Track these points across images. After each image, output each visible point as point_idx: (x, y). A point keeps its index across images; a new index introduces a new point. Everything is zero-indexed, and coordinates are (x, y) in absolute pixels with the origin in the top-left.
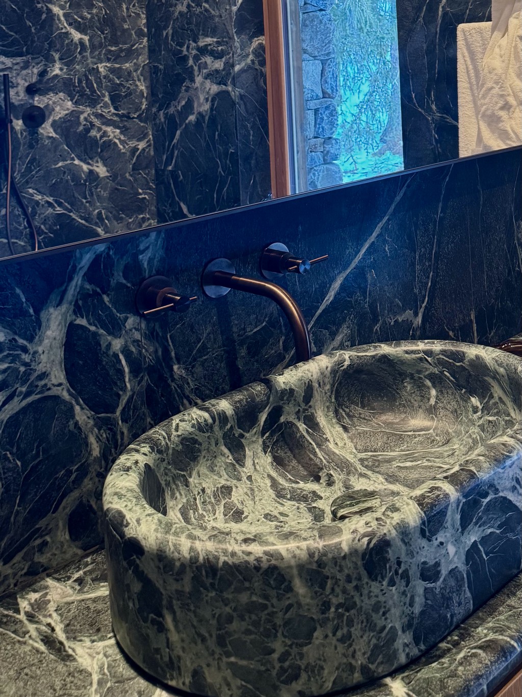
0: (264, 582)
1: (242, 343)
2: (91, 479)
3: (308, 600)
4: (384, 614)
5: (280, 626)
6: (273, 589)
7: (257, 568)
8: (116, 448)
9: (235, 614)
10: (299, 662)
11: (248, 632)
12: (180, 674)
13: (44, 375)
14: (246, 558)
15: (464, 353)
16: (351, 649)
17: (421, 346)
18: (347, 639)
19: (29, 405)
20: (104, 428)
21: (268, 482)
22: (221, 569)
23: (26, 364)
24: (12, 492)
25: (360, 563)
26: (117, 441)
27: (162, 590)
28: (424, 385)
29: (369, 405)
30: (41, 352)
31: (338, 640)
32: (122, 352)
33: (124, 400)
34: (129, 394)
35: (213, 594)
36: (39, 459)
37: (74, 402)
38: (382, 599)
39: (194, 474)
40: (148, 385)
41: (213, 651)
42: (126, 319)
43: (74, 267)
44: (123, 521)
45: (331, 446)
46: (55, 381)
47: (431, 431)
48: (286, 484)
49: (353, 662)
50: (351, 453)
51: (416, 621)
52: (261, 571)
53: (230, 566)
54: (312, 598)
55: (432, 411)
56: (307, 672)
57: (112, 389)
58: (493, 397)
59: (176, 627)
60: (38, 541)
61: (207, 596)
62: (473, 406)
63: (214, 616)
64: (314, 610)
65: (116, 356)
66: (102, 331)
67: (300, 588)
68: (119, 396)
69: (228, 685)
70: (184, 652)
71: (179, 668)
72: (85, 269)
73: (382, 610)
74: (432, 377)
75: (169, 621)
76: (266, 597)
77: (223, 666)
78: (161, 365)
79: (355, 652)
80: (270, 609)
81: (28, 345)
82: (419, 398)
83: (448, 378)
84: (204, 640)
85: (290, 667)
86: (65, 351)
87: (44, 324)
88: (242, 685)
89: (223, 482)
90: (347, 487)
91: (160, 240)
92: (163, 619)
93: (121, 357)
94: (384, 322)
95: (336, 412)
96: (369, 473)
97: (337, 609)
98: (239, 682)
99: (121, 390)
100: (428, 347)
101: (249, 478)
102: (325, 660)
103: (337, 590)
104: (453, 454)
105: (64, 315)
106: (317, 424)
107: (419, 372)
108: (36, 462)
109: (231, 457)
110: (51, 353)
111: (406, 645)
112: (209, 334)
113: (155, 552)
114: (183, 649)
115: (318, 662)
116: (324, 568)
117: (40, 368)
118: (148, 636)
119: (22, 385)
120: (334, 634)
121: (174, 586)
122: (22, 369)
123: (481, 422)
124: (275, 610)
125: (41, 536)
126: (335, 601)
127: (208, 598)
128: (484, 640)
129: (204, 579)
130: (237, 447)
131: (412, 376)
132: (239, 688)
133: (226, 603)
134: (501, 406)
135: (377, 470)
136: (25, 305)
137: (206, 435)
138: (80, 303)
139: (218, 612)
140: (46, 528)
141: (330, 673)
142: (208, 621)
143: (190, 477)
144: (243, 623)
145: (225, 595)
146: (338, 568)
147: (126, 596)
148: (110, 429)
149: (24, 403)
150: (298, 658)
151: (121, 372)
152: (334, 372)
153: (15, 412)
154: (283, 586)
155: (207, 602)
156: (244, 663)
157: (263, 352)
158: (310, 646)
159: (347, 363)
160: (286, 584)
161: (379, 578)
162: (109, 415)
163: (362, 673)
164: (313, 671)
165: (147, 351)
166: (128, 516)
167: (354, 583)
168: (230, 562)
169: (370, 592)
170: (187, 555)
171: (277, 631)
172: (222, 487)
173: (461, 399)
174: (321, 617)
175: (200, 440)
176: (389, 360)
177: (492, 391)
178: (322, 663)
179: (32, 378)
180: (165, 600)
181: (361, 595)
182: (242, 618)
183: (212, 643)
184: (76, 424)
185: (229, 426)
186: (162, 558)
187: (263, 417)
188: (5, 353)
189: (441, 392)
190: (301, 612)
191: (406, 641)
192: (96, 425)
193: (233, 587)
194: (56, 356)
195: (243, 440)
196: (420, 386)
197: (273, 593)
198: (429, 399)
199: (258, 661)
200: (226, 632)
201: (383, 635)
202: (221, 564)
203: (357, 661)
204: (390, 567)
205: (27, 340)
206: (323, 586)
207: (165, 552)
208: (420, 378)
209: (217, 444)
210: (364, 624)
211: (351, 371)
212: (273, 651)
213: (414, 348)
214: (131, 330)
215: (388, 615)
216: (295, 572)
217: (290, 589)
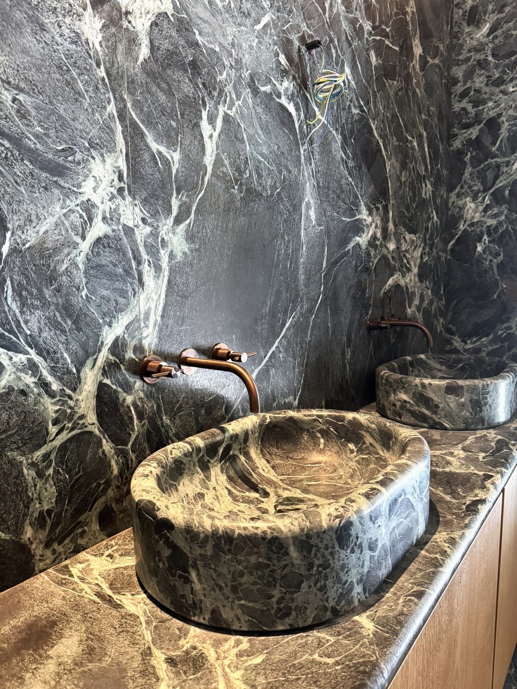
0: (268, 548)
1: (202, 407)
2: (112, 490)
3: (298, 562)
4: (347, 572)
5: (278, 579)
6: (275, 553)
7: (264, 539)
8: (128, 470)
9: (246, 571)
10: (291, 605)
11: (255, 583)
12: (201, 613)
13: (82, 417)
14: (255, 531)
15: (344, 417)
16: (326, 596)
17: (315, 412)
18: (323, 589)
19: (74, 437)
20: (121, 455)
21: (226, 492)
22: (236, 539)
23: (71, 408)
24: (63, 496)
25: (334, 537)
26: (128, 464)
27: (188, 554)
28: (316, 437)
29: (281, 448)
30: (81, 400)
31: (317, 589)
32: (132, 405)
33: (133, 437)
34: (136, 433)
35: (230, 557)
36: (80, 475)
37: (102, 437)
38: (346, 562)
39: (181, 483)
40: (148, 429)
41: (228, 596)
42: (135, 382)
43: (102, 343)
44: (154, 507)
45: (261, 471)
46: (90, 421)
47: (323, 464)
48: (238, 493)
49: (327, 605)
50: (274, 476)
51: (364, 578)
52: (266, 541)
53: (243, 536)
54: (302, 560)
55: (321, 451)
56: (296, 611)
57: (126, 430)
58: (365, 443)
59: (199, 580)
60: (80, 530)
61: (224, 558)
62: (350, 449)
63: (229, 572)
64: (302, 568)
65: (129, 407)
66: (119, 389)
67: (293, 552)
68: (130, 435)
69: (239, 619)
70: (205, 597)
71: (201, 608)
72: (109, 345)
73: (346, 569)
74: (321, 431)
75: (194, 575)
76: (269, 559)
77: (235, 607)
78: (156, 416)
79: (328, 598)
80: (272, 567)
81: (72, 394)
82: (313, 444)
83: (333, 432)
84: (221, 588)
85: (284, 607)
86: (96, 401)
87: (83, 381)
88: (249, 619)
89: (199, 491)
90: (279, 496)
91: (155, 331)
92: (189, 575)
93: (132, 408)
94: (279, 402)
95: (262, 451)
96: (290, 488)
97: (318, 568)
98: (247, 618)
99: (132, 430)
100: (319, 413)
101: (214, 488)
102: (308, 603)
103: (319, 555)
104: (341, 478)
105: (96, 375)
106: (251, 458)
107: (313, 428)
108: (78, 476)
109: (202, 475)
110: (88, 401)
111: (359, 594)
112: (184, 398)
113: (184, 527)
114: (205, 595)
115: (304, 604)
116: (311, 539)
117: (81, 411)
118: (175, 586)
119: (69, 422)
120: (315, 586)
121: (198, 551)
122: (69, 411)
123: (357, 459)
124: (275, 568)
125: (82, 527)
126: (317, 562)
127: (226, 560)
128: (412, 591)
129: (223, 546)
130: (205, 468)
131: (308, 431)
132: (246, 622)
133: (239, 562)
134: (371, 449)
135: (294, 486)
136: (70, 366)
137: (189, 459)
138: (106, 368)
139: (232, 569)
140: (85, 522)
141: (311, 612)
142: (224, 576)
143: (179, 486)
144: (252, 577)
145: (239, 557)
146: (320, 540)
147: (157, 559)
148: (125, 457)
149: (70, 435)
150: (290, 602)
151: (131, 418)
152: (260, 425)
153: (64, 440)
154: (282, 552)
155: (224, 562)
156: (251, 604)
157: (214, 413)
158: (299, 593)
159: (268, 420)
160: (284, 550)
161: (345, 548)
162: (124, 447)
163: (332, 613)
164: (300, 611)
165: (147, 405)
166: (158, 504)
167: (330, 550)
168: (243, 534)
169: (339, 557)
170: (210, 530)
171: (276, 583)
172: (199, 493)
173: (341, 445)
174: (307, 573)
175: (184, 462)
176: (294, 420)
177: (365, 439)
178: (306, 605)
179: (76, 417)
180: (191, 561)
181: (334, 559)
182: (251, 574)
183: (227, 591)
184: (103, 452)
185: (201, 454)
186: (189, 532)
187: (221, 450)
188: (57, 399)
189: (328, 440)
190: (293, 570)
191: (358, 591)
192: (115, 453)
193: (245, 552)
194: (91, 404)
195: (209, 464)
196: (313, 437)
197: (275, 556)
198: (319, 445)
199: (261, 603)
200: (239, 583)
201: (346, 586)
202: (236, 535)
203: (329, 604)
204: (352, 540)
205: (72, 390)
206: (309, 552)
207: (192, 527)
208: (314, 432)
209: (194, 466)
210: (335, 579)
211: (271, 426)
212: (273, 596)
213: (310, 413)
214: (138, 391)
215: (349, 573)
216: (291, 542)
217: (287, 553)
